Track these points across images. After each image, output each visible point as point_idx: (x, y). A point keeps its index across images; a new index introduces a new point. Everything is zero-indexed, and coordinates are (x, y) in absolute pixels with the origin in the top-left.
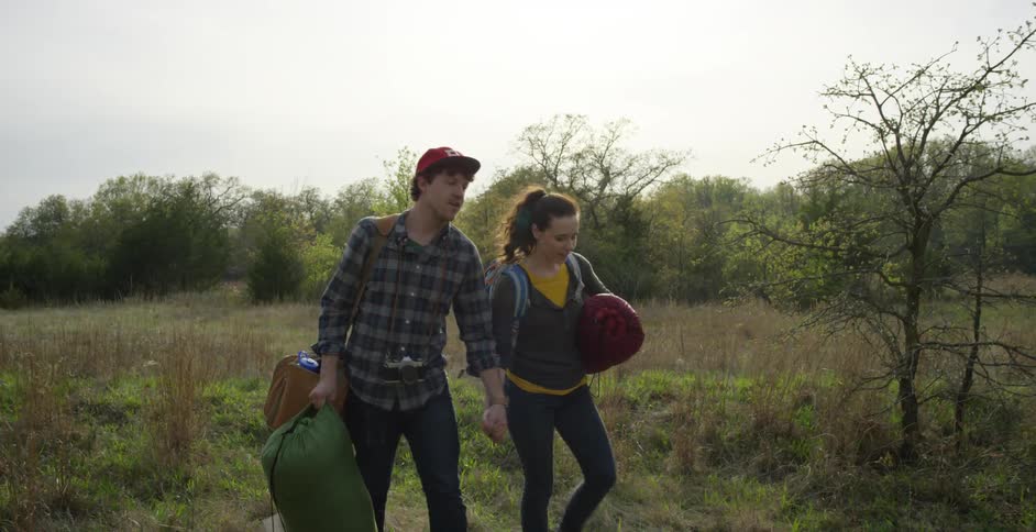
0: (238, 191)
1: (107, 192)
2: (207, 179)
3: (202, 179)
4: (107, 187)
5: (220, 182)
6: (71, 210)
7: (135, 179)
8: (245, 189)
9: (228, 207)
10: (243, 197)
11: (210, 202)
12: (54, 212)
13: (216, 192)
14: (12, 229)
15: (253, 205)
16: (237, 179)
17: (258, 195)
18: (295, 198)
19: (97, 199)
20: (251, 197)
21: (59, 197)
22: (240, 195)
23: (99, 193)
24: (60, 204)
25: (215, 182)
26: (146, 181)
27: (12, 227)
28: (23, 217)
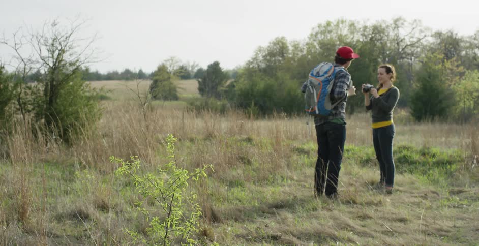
0: (421, 31)
1: (317, 33)
2: (396, 21)
3: (392, 22)
4: (317, 29)
5: (406, 24)
6: (291, 48)
7: (338, 23)
8: (427, 29)
9: (412, 45)
10: (425, 36)
11: (398, 41)
12: (279, 50)
13: (403, 33)
14: (250, 63)
15: (433, 43)
16: (420, 21)
17: (438, 34)
18: (470, 37)
19: (310, 38)
20: (432, 36)
21: (283, 38)
22: (423, 34)
23: (312, 35)
24: (283, 43)
25: (403, 24)
26: (347, 24)
27: (249, 61)
28: (257, 54)
